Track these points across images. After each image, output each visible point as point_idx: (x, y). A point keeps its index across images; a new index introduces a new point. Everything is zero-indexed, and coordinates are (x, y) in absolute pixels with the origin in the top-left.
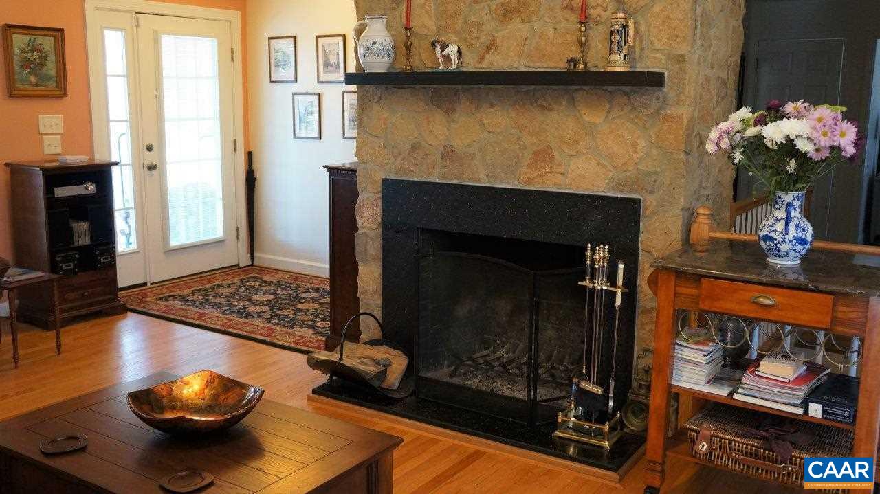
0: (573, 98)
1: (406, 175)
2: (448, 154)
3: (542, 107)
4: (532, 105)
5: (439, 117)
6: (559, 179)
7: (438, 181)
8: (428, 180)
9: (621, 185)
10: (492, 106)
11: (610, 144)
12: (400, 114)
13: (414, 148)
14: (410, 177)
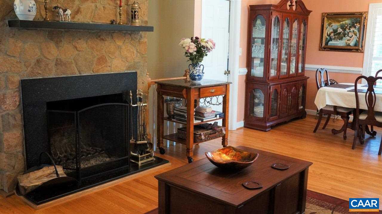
0: (112, 36)
1: (35, 76)
2: (59, 63)
3: (103, 39)
4: (97, 39)
5: (52, 45)
6: (109, 68)
7: (54, 77)
8: (49, 77)
9: (129, 68)
10: (80, 39)
11: (125, 53)
12: (29, 44)
13: (38, 61)
14: (37, 77)
